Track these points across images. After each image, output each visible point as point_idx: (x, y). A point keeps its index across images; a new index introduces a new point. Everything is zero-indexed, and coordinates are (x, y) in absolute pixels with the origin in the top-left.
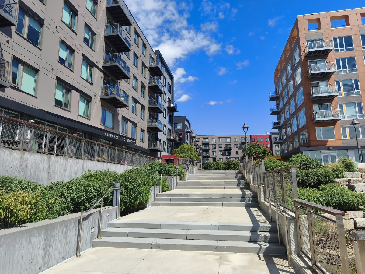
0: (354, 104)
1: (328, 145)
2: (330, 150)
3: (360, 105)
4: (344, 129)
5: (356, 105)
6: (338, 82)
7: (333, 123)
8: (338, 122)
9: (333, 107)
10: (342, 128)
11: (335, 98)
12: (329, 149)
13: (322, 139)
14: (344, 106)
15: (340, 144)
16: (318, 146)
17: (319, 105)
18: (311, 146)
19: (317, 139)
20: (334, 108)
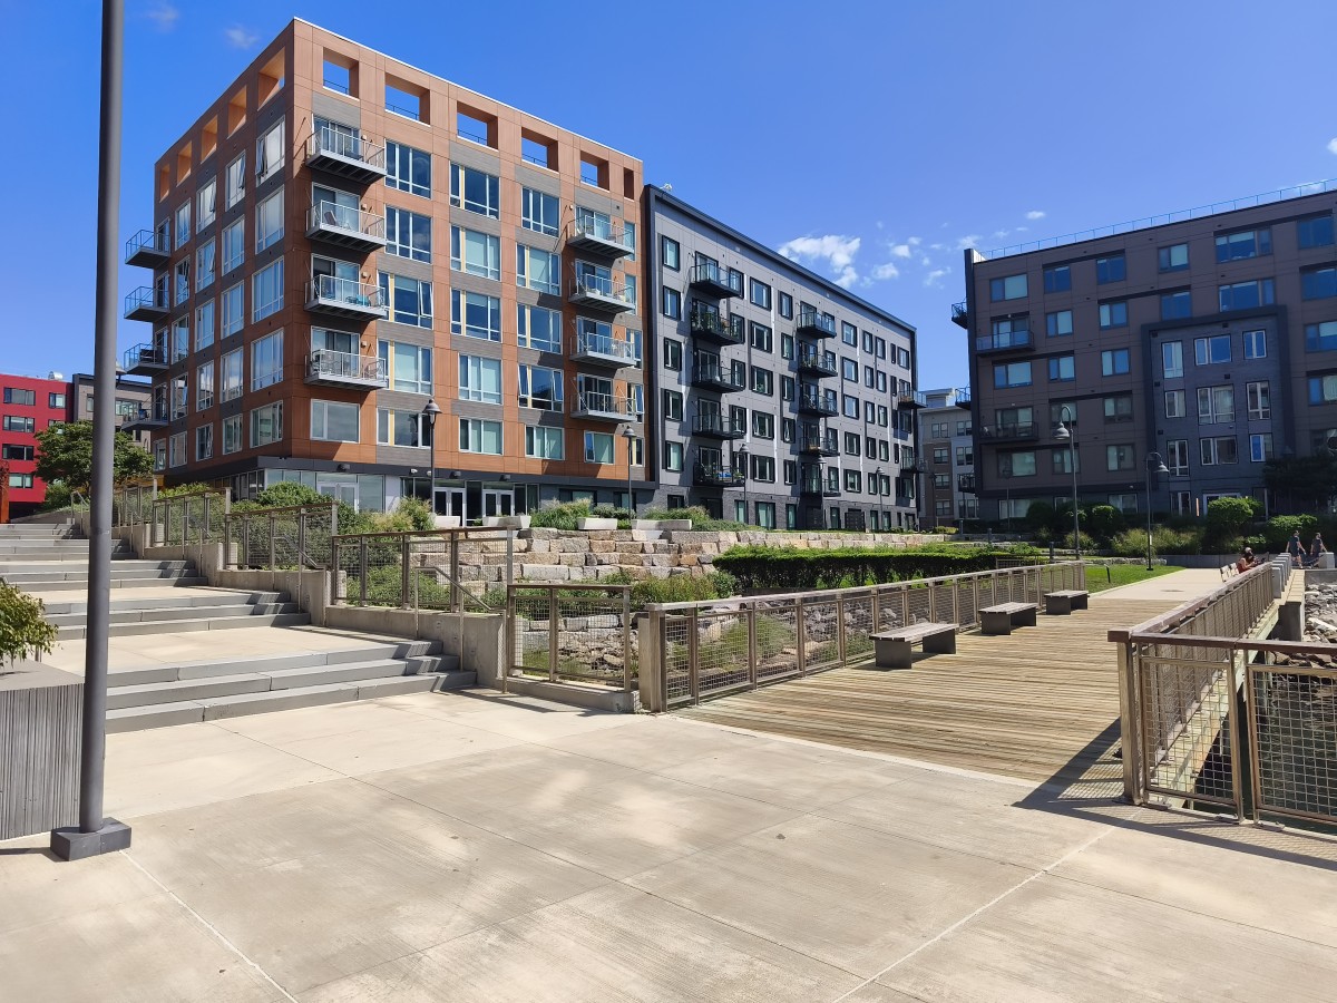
0: (414, 349)
1: (340, 456)
2: (344, 471)
3: (427, 354)
4: (384, 415)
5: (420, 353)
6: (384, 278)
7: (357, 394)
8: (373, 393)
9: (363, 346)
10: (379, 411)
11: (373, 323)
12: (340, 468)
13: (325, 438)
14: (391, 349)
15: (369, 457)
16: (311, 456)
17: (328, 332)
18: (290, 456)
19: (311, 437)
20: (366, 349)
